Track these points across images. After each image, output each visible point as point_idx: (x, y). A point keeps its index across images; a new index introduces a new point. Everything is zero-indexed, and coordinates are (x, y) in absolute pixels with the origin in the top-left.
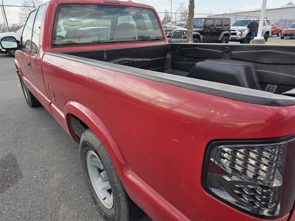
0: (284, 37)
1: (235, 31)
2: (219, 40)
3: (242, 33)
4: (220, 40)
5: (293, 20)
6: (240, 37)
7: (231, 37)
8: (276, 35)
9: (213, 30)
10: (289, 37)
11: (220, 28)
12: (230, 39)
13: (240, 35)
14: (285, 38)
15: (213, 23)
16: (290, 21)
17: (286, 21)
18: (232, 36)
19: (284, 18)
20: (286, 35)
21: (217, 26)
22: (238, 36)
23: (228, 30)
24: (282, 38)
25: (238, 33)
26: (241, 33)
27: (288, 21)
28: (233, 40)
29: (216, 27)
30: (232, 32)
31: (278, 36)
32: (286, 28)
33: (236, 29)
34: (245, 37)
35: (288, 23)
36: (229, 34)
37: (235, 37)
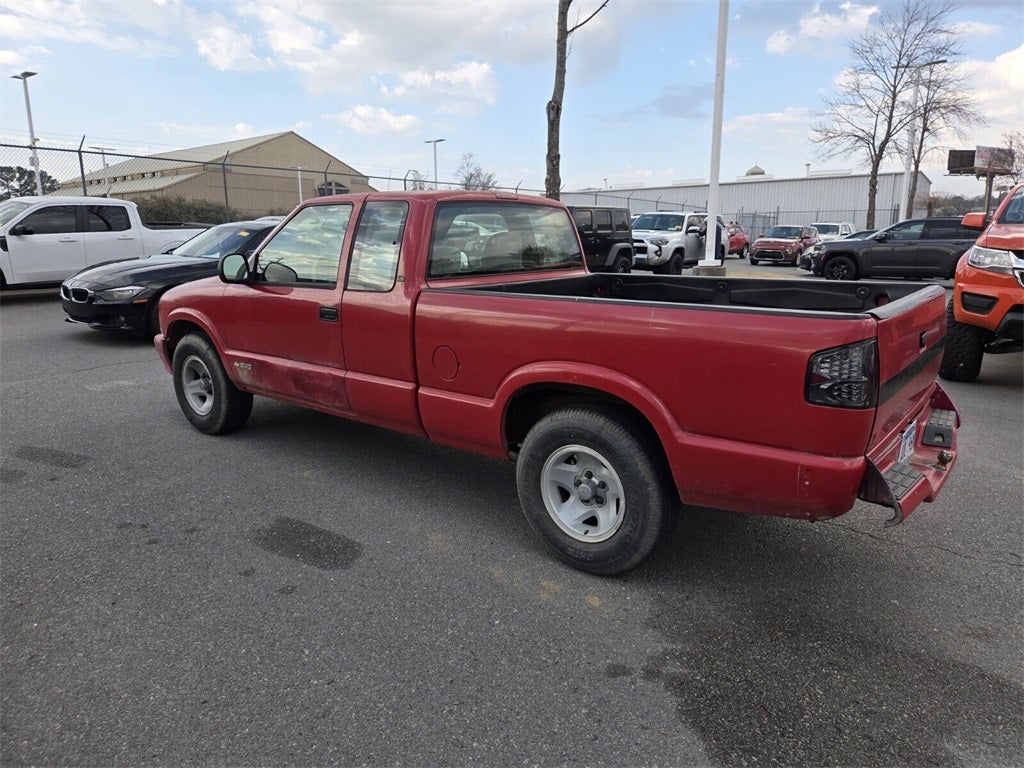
0: (758, 261)
1: (642, 241)
2: (607, 264)
3: (660, 248)
4: (611, 264)
5: (772, 215)
6: (657, 258)
7: (637, 259)
8: (736, 255)
9: (591, 239)
10: (768, 261)
11: (609, 235)
12: (634, 263)
13: (656, 252)
14: (760, 262)
15: (589, 223)
16: (764, 217)
17: (754, 216)
18: (638, 256)
19: (749, 209)
20: (762, 255)
21: (600, 227)
22: (651, 256)
23: (627, 241)
24: (754, 263)
25: (652, 248)
26: (657, 248)
27: (760, 217)
28: (641, 265)
29: (599, 232)
30: (635, 244)
31: (742, 257)
32: (761, 237)
33: (645, 237)
34: (669, 258)
35: (759, 223)
36: (629, 249)
37: (644, 259)
